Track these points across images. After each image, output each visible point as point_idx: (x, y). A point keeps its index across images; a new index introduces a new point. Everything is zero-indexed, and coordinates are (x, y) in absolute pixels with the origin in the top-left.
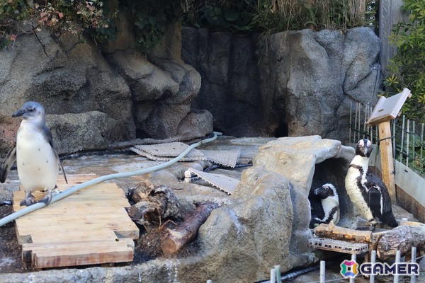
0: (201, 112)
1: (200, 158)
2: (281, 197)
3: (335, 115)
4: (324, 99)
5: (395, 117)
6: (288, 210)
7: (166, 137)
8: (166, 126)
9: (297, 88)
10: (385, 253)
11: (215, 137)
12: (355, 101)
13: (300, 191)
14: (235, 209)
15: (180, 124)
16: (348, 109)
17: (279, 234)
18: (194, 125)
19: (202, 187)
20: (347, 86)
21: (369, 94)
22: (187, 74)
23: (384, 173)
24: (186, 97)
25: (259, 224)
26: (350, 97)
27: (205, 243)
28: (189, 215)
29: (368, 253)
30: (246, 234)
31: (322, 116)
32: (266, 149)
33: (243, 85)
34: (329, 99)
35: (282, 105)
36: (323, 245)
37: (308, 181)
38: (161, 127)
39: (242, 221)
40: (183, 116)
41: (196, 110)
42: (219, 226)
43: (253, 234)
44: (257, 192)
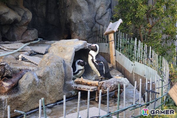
0: (33, 30)
1: (29, 50)
2: (58, 67)
3: (92, 31)
4: (87, 24)
5: (115, 31)
6: (62, 72)
7: (16, 41)
8: (16, 36)
9: (75, 19)
10: (105, 91)
11: (39, 40)
12: (100, 24)
13: (68, 64)
14: (37, 72)
15: (23, 34)
16: (97, 28)
17: (57, 83)
18: (29, 35)
19: (26, 63)
20: (97, 18)
21: (106, 22)
22: (25, 12)
23: (111, 56)
24: (25, 23)
25: (47, 79)
26: (98, 23)
27: (21, 88)
28: (15, 75)
29: (98, 91)
30: (41, 83)
31: (86, 31)
32: (54, 45)
33: (52, 18)
34: (89, 24)
35: (69, 27)
36: (78, 88)
37: (71, 59)
38: (14, 36)
39: (39, 77)
40: (24, 31)
41: (30, 29)
42: (28, 80)
43: (44, 83)
44: (47, 64)
